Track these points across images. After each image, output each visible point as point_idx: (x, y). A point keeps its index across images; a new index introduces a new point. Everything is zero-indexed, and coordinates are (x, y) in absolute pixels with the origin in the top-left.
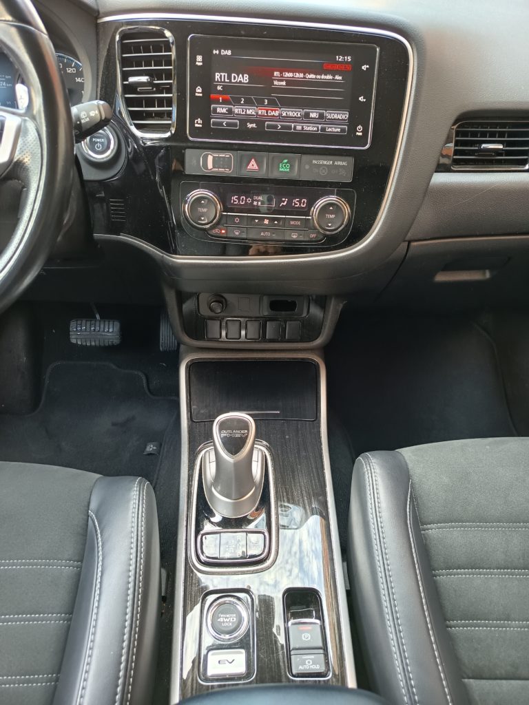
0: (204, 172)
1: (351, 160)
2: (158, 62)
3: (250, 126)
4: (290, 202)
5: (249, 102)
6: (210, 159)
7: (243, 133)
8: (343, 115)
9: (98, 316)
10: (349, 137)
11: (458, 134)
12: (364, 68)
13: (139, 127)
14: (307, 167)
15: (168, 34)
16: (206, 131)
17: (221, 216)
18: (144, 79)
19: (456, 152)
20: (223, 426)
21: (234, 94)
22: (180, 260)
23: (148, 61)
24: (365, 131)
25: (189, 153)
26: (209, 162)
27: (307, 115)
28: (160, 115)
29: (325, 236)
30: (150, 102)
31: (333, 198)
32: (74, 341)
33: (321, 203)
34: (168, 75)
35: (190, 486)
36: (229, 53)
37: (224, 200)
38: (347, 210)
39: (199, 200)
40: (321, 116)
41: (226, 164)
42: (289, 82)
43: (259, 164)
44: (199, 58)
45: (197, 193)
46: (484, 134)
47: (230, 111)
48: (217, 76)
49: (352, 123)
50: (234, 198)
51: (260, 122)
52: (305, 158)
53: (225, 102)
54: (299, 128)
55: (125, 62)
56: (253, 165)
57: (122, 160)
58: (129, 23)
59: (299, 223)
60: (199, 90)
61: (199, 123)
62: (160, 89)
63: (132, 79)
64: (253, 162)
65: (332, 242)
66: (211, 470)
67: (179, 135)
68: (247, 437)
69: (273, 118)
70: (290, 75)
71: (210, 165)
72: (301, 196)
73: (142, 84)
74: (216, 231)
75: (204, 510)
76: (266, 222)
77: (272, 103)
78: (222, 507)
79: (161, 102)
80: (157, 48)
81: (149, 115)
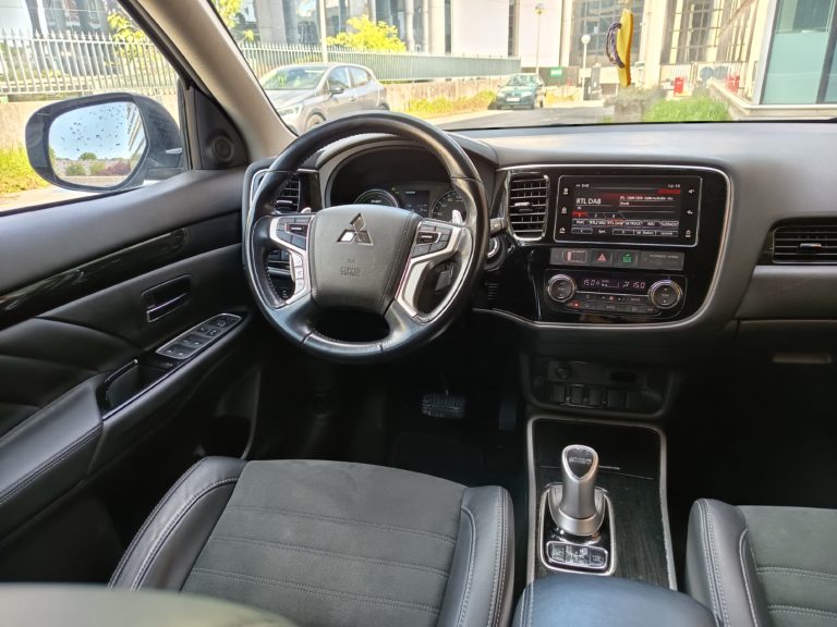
0: (565, 263)
1: (682, 255)
2: (535, 193)
3: (601, 232)
4: (631, 285)
5: (600, 216)
6: (569, 254)
7: (595, 236)
8: (675, 224)
9: (447, 392)
10: (680, 238)
11: (777, 236)
12: (691, 192)
13: (518, 234)
14: (645, 259)
15: (546, 177)
16: (568, 235)
17: (576, 293)
18: (526, 204)
19: (777, 250)
20: (570, 454)
21: (590, 211)
22: (540, 325)
23: (528, 193)
24: (693, 234)
25: (554, 251)
26: (569, 256)
27: (645, 224)
28: (533, 226)
29: (661, 310)
30: (527, 218)
31: (668, 282)
32: (425, 412)
33: (657, 285)
34: (543, 201)
35: (538, 512)
36: (587, 186)
37: (578, 282)
38: (679, 292)
39: (558, 282)
40: (657, 225)
41: (582, 257)
42: (632, 203)
43: (607, 257)
44: (566, 190)
45: (556, 277)
46: (804, 236)
47: (586, 223)
48: (578, 201)
49: (682, 229)
50: (587, 281)
51: (608, 229)
52: (643, 253)
53: (583, 217)
54: (639, 233)
55: (512, 194)
56: (602, 258)
57: (502, 256)
58: (517, 171)
59: (638, 300)
60: (564, 210)
61: (562, 231)
62: (535, 210)
63: (517, 204)
64: (602, 256)
65: (667, 315)
66: (557, 497)
67: (548, 238)
68: (591, 465)
69: (619, 227)
70: (633, 198)
71: (569, 258)
72: (640, 280)
73: (524, 207)
74: (571, 304)
75: (551, 528)
76: (611, 298)
77: (618, 217)
78: (567, 524)
79: (535, 218)
80: (536, 184)
81: (525, 227)
